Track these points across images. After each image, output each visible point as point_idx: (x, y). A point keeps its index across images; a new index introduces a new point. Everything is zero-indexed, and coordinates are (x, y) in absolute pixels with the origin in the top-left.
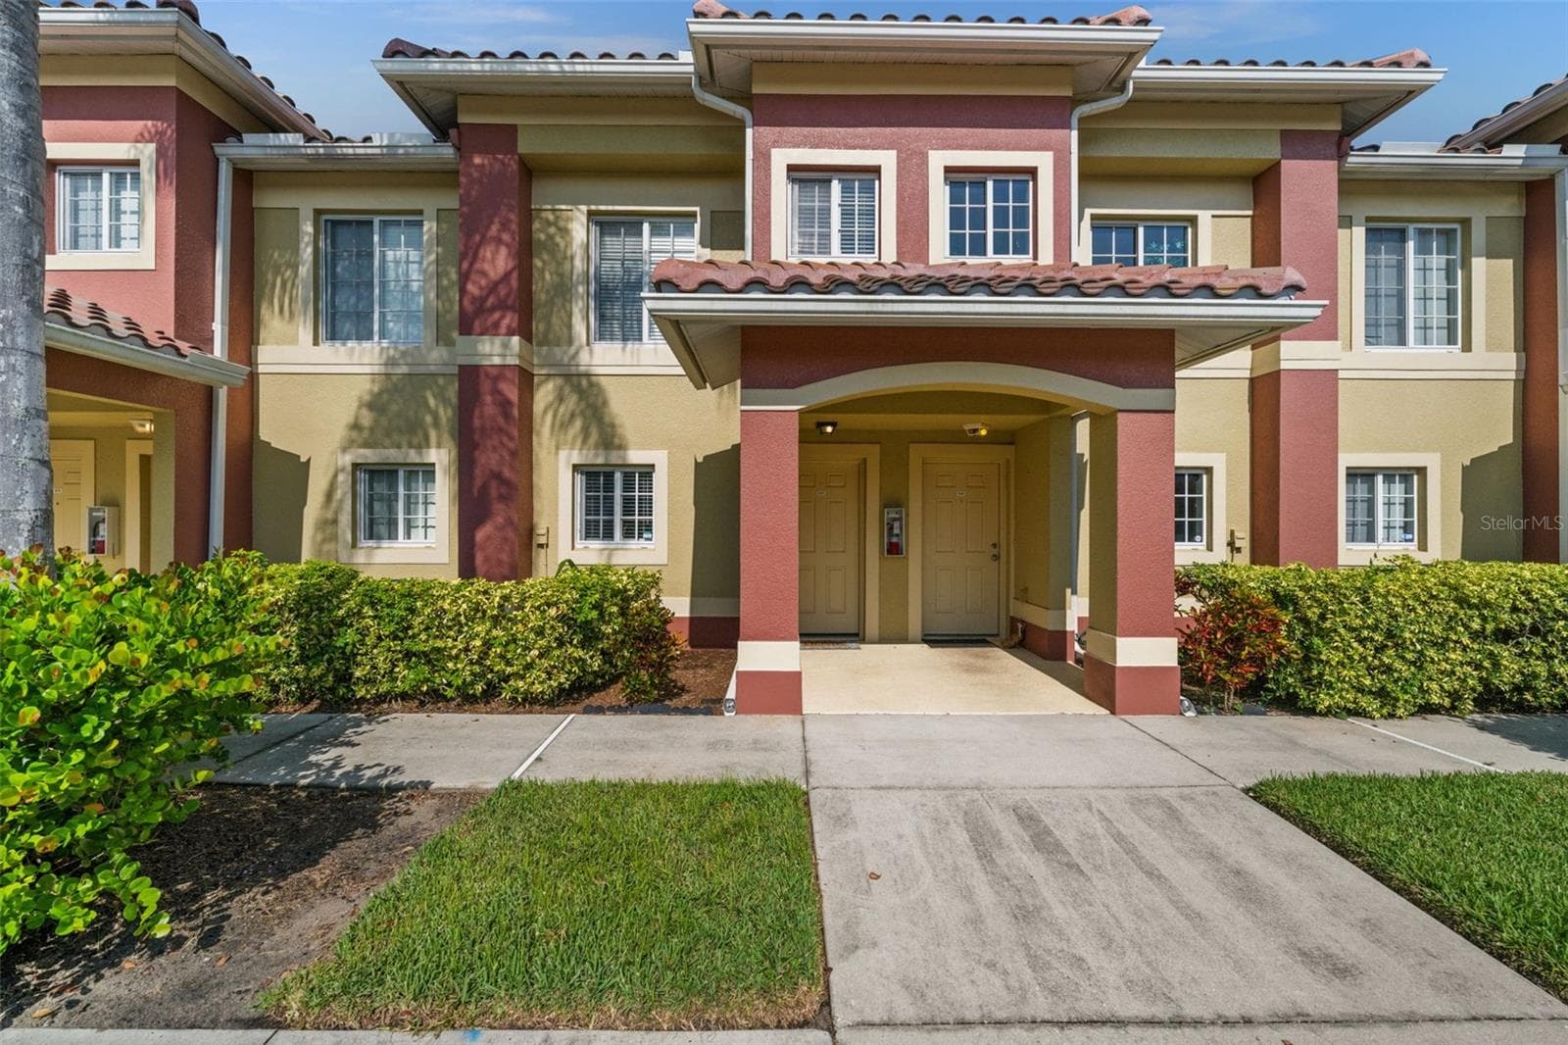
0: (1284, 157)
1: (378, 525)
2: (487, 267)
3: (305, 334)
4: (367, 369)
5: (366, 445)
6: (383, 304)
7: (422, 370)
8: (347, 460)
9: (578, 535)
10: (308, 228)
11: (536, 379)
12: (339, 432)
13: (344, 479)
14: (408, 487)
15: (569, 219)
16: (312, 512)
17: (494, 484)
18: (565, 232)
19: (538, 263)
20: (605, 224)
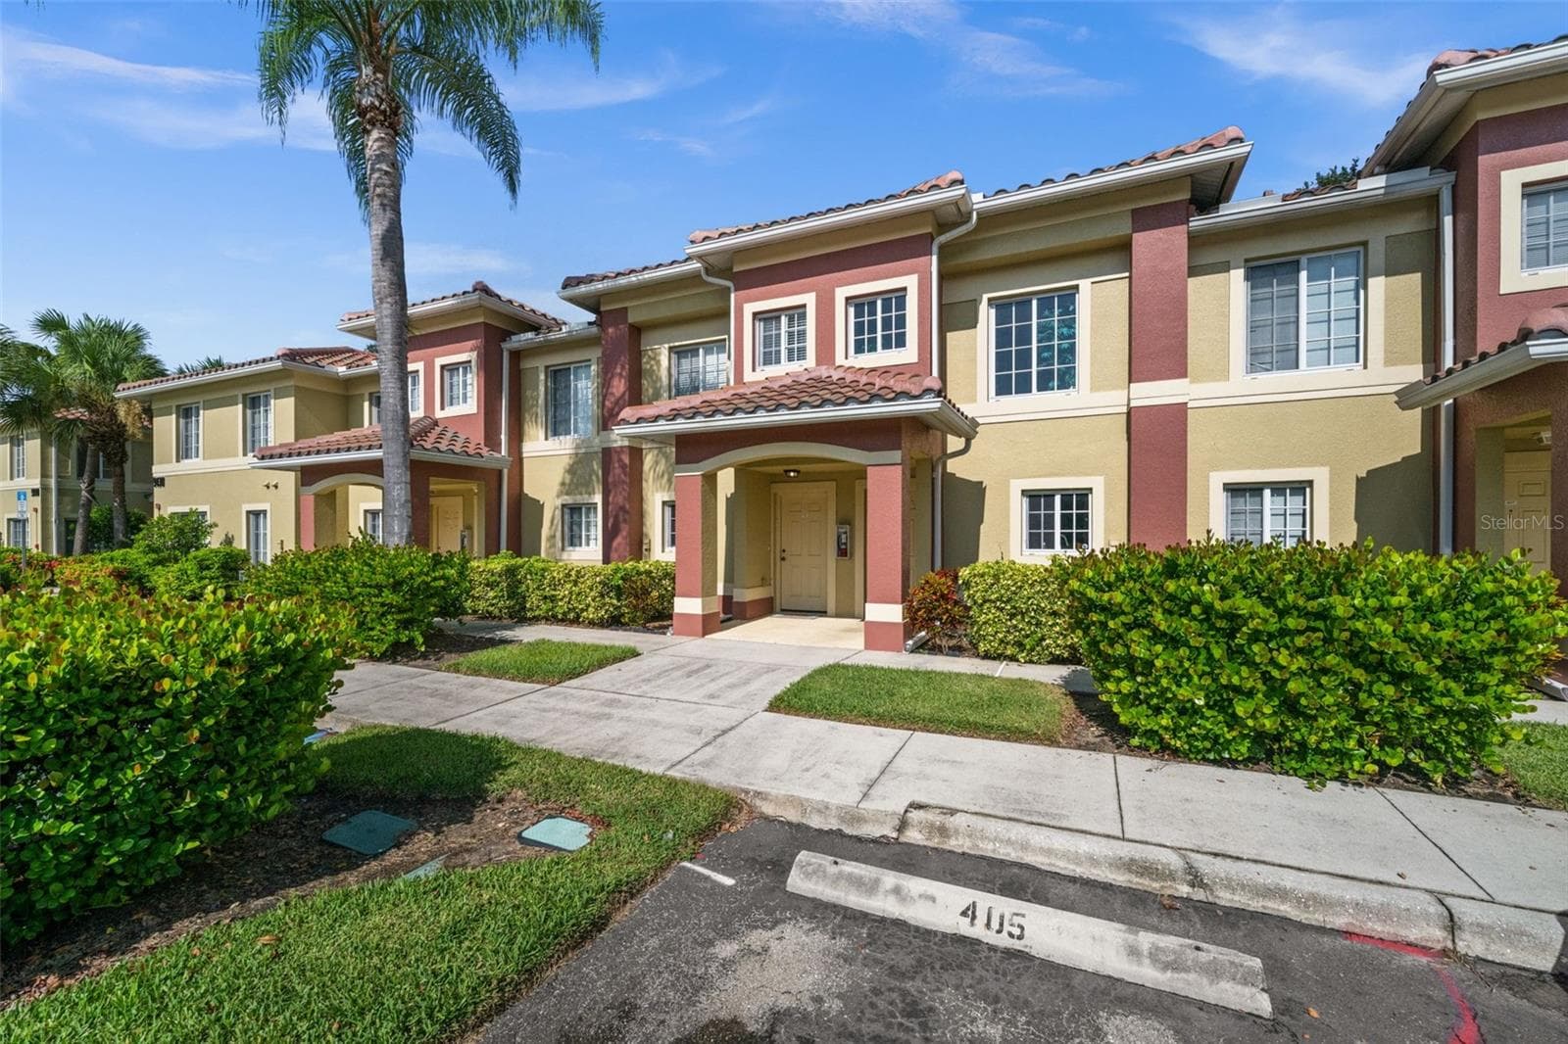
0: (1135, 231)
1: (573, 539)
2: (614, 390)
3: (541, 434)
4: (568, 452)
5: (567, 494)
6: (576, 414)
7: (592, 450)
8: (559, 502)
9: (666, 544)
10: (542, 377)
11: (644, 452)
12: (556, 487)
13: (558, 513)
14: (587, 517)
15: (660, 354)
16: (545, 532)
17: (621, 514)
18: (658, 363)
19: (644, 382)
20: (679, 353)
